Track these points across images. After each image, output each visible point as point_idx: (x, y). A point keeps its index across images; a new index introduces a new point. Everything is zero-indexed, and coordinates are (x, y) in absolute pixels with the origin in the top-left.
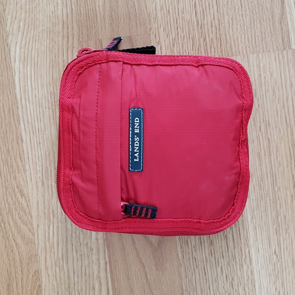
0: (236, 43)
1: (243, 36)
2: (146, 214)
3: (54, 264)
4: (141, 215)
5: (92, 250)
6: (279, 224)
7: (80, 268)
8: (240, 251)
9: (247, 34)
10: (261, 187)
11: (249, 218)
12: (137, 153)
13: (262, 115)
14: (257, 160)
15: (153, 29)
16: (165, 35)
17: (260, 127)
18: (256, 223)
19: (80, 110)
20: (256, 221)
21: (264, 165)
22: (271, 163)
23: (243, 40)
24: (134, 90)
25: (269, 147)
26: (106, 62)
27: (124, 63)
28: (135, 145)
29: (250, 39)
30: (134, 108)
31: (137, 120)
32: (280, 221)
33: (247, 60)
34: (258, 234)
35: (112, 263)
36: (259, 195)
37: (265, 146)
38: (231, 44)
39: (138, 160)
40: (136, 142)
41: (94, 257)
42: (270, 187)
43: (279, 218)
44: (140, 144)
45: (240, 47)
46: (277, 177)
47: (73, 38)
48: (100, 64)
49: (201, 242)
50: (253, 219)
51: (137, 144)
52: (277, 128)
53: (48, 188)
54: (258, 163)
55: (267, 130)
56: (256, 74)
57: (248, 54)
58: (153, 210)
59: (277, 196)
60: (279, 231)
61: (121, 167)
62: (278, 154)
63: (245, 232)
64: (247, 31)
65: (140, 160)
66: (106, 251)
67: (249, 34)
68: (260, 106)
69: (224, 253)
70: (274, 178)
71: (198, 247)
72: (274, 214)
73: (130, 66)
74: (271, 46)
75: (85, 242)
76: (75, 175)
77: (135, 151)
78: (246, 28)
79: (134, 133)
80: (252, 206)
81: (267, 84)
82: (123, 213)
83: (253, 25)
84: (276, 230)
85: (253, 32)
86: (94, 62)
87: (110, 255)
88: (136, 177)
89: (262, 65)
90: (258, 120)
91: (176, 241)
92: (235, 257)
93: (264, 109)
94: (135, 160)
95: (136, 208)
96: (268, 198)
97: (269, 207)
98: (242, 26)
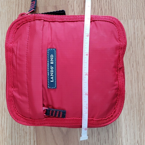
0: (121, 12)
1: (125, 8)
2: (59, 115)
3: (4, 139)
4: (56, 116)
5: (26, 133)
6: (141, 125)
7: (19, 143)
8: (116, 140)
9: (128, 7)
10: (131, 102)
11: (123, 120)
12: (52, 76)
13: (134, 57)
14: (130, 85)
15: (70, 2)
16: (77, 6)
17: (133, 64)
18: (127, 123)
19: (17, 51)
20: (127, 122)
21: (134, 88)
22: (139, 87)
23: (125, 11)
24: (50, 37)
25: (138, 77)
26: (33, 21)
27: (44, 21)
28: (51, 72)
29: (130, 10)
30: (50, 48)
31: (52, 56)
32: (142, 123)
33: (127, 23)
34: (128, 130)
35: (38, 142)
36: (130, 107)
37: (135, 77)
38: (118, 13)
39: (53, 81)
40: (51, 70)
41: (28, 138)
42: (137, 102)
43: (142, 121)
44: (54, 71)
45: (123, 15)
46: (142, 96)
47: (22, 6)
48: (30, 22)
49: (92, 133)
50: (125, 121)
51: (52, 71)
52: (144, 66)
53: (3, 95)
54: (130, 87)
55: (137, 67)
56: (132, 32)
57: (128, 19)
58: (63, 112)
59: (141, 108)
60: (141, 129)
61: (43, 86)
62: (143, 82)
63: (120, 129)
64: (128, 5)
65: (54, 81)
66: (35, 134)
67: (129, 7)
68: (134, 52)
69: (106, 140)
70: (140, 96)
71: (90, 135)
72: (138, 119)
73: (48, 22)
74: (143, 15)
75: (23, 128)
76: (15, 91)
77: (51, 75)
78: (127, 4)
79: (50, 65)
80: (125, 113)
81: (138, 38)
82: (45, 115)
83: (131, 2)
84: (139, 128)
85: (132, 6)
86: (26, 21)
87: (37, 137)
88: (52, 92)
89: (136, 27)
90: (132, 60)
91: (77, 131)
92: (113, 143)
93: (136, 54)
94: (51, 81)
95: (53, 111)
96: (135, 109)
97: (135, 114)
98: (125, 2)
